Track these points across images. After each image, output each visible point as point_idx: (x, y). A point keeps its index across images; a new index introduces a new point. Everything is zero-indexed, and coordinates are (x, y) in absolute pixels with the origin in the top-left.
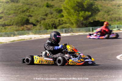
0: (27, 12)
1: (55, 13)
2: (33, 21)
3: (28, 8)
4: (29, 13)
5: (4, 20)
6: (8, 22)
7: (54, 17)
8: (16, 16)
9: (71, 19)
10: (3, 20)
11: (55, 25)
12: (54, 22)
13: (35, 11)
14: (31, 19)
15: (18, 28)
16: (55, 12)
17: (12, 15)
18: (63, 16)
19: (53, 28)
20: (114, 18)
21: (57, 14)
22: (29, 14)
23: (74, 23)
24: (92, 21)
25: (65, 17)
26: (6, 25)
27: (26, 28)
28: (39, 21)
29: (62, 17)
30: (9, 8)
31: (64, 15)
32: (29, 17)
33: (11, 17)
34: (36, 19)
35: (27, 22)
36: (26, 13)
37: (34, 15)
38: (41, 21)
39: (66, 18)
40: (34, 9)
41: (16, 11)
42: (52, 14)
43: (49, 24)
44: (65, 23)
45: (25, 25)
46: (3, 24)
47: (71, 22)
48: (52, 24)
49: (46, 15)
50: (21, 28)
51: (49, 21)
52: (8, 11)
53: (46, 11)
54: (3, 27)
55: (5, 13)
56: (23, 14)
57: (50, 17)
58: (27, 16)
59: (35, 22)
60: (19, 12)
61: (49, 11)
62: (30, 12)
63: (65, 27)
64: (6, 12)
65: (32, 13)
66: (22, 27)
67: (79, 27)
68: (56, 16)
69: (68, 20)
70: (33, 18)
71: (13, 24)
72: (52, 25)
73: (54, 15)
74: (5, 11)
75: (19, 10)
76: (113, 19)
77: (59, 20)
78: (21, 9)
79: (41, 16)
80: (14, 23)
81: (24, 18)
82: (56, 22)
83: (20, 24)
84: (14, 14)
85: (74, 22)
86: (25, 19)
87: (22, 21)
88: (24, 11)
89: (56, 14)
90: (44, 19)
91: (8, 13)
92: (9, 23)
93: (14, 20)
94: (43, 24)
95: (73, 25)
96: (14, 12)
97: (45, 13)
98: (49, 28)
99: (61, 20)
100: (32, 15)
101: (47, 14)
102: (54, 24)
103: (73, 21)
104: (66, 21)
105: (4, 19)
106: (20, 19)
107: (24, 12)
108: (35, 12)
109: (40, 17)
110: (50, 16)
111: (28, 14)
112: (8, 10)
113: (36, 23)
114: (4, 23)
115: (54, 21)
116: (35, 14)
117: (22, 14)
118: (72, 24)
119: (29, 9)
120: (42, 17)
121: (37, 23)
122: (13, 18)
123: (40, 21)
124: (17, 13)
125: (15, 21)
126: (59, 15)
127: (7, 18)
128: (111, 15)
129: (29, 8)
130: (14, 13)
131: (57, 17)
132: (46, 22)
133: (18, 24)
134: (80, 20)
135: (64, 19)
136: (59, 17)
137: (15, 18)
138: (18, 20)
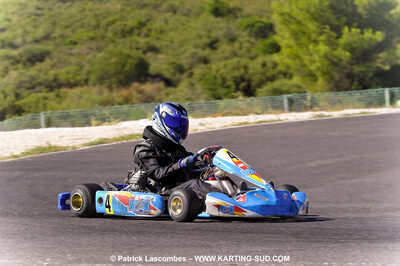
0: (139, 35)
1: (247, 38)
2: (165, 67)
3: (143, 20)
4: (148, 39)
5: (53, 66)
6: (68, 73)
7: (242, 52)
8: (99, 50)
9: (306, 62)
10: (49, 67)
11: (249, 82)
12: (246, 73)
13: (171, 30)
14: (156, 59)
16: (245, 34)
17: (84, 47)
18: (276, 48)
19: (240, 93)
21: (253, 40)
22: (148, 43)
23: (318, 74)
24: (387, 68)
25: (285, 51)
26: (60, 86)
27: (140, 96)
28: (186, 67)
29: (270, 53)
30: (71, 20)
31: (282, 43)
32: (149, 54)
33: (78, 54)
34: (172, 60)
35: (142, 72)
36: (135, 37)
37: (167, 46)
38: (192, 66)
39: (289, 57)
40: (166, 22)
41: (99, 32)
42: (232, 40)
43: (224, 80)
44: (287, 75)
45: (136, 84)
46: (51, 79)
47: (306, 69)
48: (235, 78)
49: (213, 45)
51: (225, 66)
52: (69, 30)
53: (210, 31)
54: (51, 91)
55: (58, 40)
56: (124, 43)
57: (227, 54)
58: (137, 49)
59: (172, 70)
60: (110, 35)
61: (221, 29)
62: (153, 33)
63: (285, 89)
64: (61, 36)
65: (158, 39)
66: (124, 92)
67: (337, 87)
68: (249, 51)
69: (298, 61)
70: (160, 56)
71: (86, 81)
72: (237, 84)
73: (241, 44)
74: (58, 32)
75: (110, 28)
77: (264, 65)
78: (118, 23)
79: (193, 50)
80: (93, 78)
81: (129, 56)
82: (251, 71)
83: (114, 80)
84: (93, 44)
85: (318, 69)
86: (134, 62)
87: (124, 66)
88: (128, 29)
89: (248, 41)
90: (205, 61)
91: (69, 40)
92: (71, 76)
93: (92, 65)
94: (200, 80)
95: (316, 80)
96: (91, 34)
97: (208, 37)
98: (226, 95)
99: (269, 65)
100: (157, 44)
101: (217, 41)
102: (243, 79)
103: (313, 68)
104: (288, 67)
105: (55, 60)
106: (113, 60)
107: (126, 33)
108: (171, 34)
109: (188, 54)
110: (225, 48)
111: (142, 41)
112: (67, 27)
113: (174, 74)
114: (56, 76)
115: (246, 68)
116: (168, 43)
117: (121, 41)
118: (313, 76)
119: (149, 24)
120: (195, 53)
121: (178, 76)
122: (90, 57)
123: (190, 68)
124: (103, 38)
125: (96, 67)
126: (261, 44)
127: (66, 57)
129: (148, 20)
130: (92, 39)
131: (253, 54)
132: (214, 72)
133: (107, 81)
134: (341, 60)
135: (283, 59)
136: (262, 54)
137: (94, 57)
138: (108, 65)
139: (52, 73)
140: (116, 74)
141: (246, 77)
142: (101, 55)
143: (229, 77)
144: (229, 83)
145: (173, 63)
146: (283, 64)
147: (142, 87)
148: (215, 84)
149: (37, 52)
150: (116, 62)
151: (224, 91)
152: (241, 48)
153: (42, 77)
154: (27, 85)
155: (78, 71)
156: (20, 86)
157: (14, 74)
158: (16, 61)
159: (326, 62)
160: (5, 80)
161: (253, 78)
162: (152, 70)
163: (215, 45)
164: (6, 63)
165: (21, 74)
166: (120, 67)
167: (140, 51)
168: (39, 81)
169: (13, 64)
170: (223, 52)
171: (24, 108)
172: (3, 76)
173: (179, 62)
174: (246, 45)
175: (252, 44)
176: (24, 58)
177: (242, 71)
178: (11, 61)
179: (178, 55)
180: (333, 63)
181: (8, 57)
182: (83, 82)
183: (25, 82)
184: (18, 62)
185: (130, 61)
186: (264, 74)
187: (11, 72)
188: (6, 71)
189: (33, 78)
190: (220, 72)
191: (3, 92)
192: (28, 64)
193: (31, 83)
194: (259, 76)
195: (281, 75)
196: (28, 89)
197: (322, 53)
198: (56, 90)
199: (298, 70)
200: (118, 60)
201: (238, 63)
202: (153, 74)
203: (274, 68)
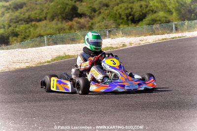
2: (86, 9)
5: (28, 10)
6: (36, 14)
8: (51, 1)
9: (167, 4)
10: (25, 11)
11: (134, 16)
12: (132, 11)
14: (81, 5)
15: (60, 25)
19: (130, 22)
23: (173, 10)
26: (32, 21)
27: (78, 25)
28: (97, 9)
32: (78, 3)
33: (41, 4)
34: (89, 6)
38: (100, 8)
39: (157, 2)
43: (120, 15)
44: (154, 12)
45: (76, 19)
46: (27, 17)
47: (167, 8)
48: (127, 14)
50: (66, 25)
51: (121, 8)
54: (28, 24)
59: (90, 11)
63: (158, 19)
66: (70, 23)
70: (84, 4)
71: (45, 18)
72: (127, 17)
77: (141, 6)
80: (49, 16)
81: (67, 4)
82: (134, 10)
83: (60, 17)
85: (173, 8)
86: (70, 7)
87: (65, 10)
90: (107, 6)
92: (37, 15)
93: (48, 9)
94: (108, 15)
95: (172, 14)
98: (122, 23)
99: (144, 6)
102: (130, 15)
103: (170, 7)
104: (157, 7)
105: (29, 7)
106: (59, 6)
109: (97, 2)
114: (29, 15)
115: (132, 8)
118: (170, 12)
120: (102, 2)
122: (46, 5)
125: (50, 10)
127: (34, 5)
131: (131, 1)
132: (115, 11)
133: (56, 17)
134: (186, 3)
135: (154, 3)
136: (136, 1)
137: (49, 5)
138: (57, 9)
139: (27, 14)
140: (60, 14)
141: (132, 13)
142: (52, 4)
143: (123, 14)
144: (123, 17)
145: (91, 7)
146: (154, 6)
147: (79, 20)
148: (116, 17)
149: (19, 3)
150: (60, 8)
151: (121, 21)
153: (22, 16)
154: (14, 21)
155: (41, 12)
156: (11, 21)
157: (7, 15)
158: (8, 9)
159: (177, 4)
160: (3, 19)
161: (136, 14)
162: (80, 11)
164: (3, 10)
165: (11, 15)
166: (63, 10)
167: (73, 1)
168: (20, 18)
169: (6, 10)
170: (116, 0)
171: (19, 33)
172: (2, 17)
173: (93, 7)
176: (12, 7)
177: (130, 10)
178: (5, 8)
179: (92, 3)
180: (181, 4)
181: (3, 7)
182: (44, 19)
183: (13, 19)
184: (9, 9)
185: (68, 7)
186: (141, 11)
187: (6, 14)
188: (3, 14)
189: (17, 17)
190: (118, 11)
191: (3, 25)
192: (15, 10)
193: (16, 19)
194: (138, 12)
196: (15, 23)
198: (30, 23)
199: (162, 9)
200: (62, 6)
201: (128, 6)
202: (80, 13)
203: (146, 8)
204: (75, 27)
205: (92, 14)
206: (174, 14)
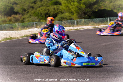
2: (19, 9)
7: (44, 4)
9: (71, 8)
12: (49, 12)
15: (3, 18)
20: (117, 5)
22: (14, 1)
23: (74, 12)
24: (97, 10)
25: (63, 5)
28: (26, 9)
29: (54, 5)
32: (14, 5)
34: (22, 7)
37: (20, 3)
38: (28, 9)
39: (64, 7)
42: (41, 1)
43: (41, 14)
45: (13, 15)
47: (70, 11)
48: (45, 13)
50: (7, 19)
51: (42, 9)
57: (40, 5)
58: (11, 3)
59: (22, 10)
63: (65, 17)
67: (81, 17)
68: (47, 4)
70: (18, 6)
72: (46, 15)
73: (44, 2)
76: (116, 7)
77: (54, 9)
81: (8, 6)
83: (3, 13)
85: (74, 11)
86: (9, 8)
87: (6, 9)
90: (33, 8)
98: (42, 19)
99: (56, 9)
100: (17, 2)
101: (36, 1)
102: (47, 14)
103: (73, 10)
104: (64, 10)
106: (3, 7)
109: (27, 5)
110: (39, 3)
111: (12, 1)
116: (21, 2)
118: (72, 13)
120: (29, 5)
121: (24, 12)
126: (50, 2)
128: (114, 2)
131: (48, 5)
132: (38, 11)
133: (1, 14)
134: (82, 8)
135: (62, 7)
136: (51, 5)
138: (2, 9)
140: (4, 11)
141: (49, 13)
143: (43, 13)
144: (43, 15)
145: (22, 8)
146: (63, 9)
147: (15, 16)
148: (38, 15)
151: (41, 17)
152: (44, 3)
159: (77, 9)
161: (51, 13)
162: (15, 10)
163: (35, 2)
166: (5, 9)
167: (11, 4)
170: (38, 5)
173: (24, 8)
174: (46, 2)
175: (48, 2)
177: (47, 11)
179: (24, 5)
180: (80, 9)
186: (54, 12)
190: (40, 11)
194: (53, 13)
195: (60, 12)
197: (76, 6)
199: (67, 11)
200: (4, 7)
201: (46, 8)
202: (16, 12)
203: (57, 10)
204: (12, 20)
205: (23, 13)
206: (75, 15)
